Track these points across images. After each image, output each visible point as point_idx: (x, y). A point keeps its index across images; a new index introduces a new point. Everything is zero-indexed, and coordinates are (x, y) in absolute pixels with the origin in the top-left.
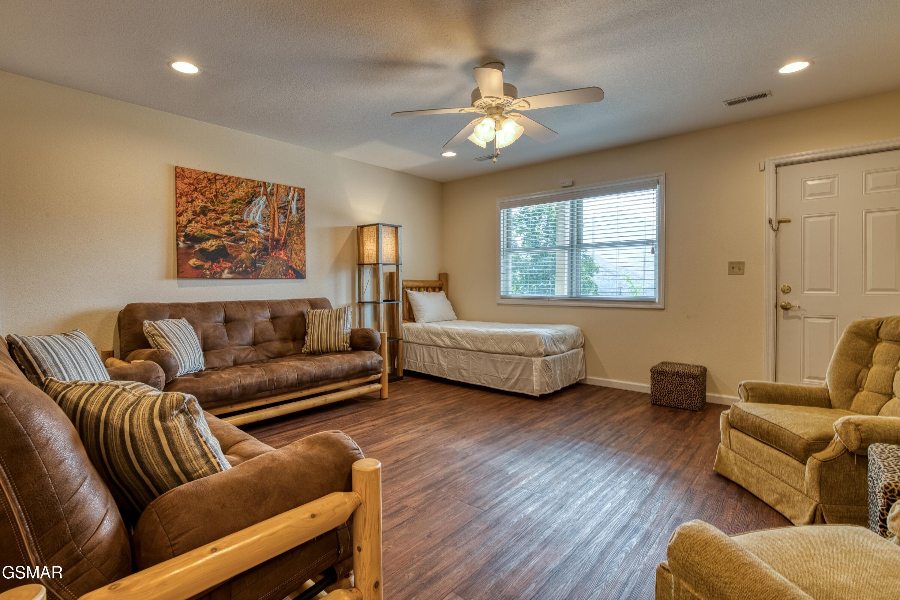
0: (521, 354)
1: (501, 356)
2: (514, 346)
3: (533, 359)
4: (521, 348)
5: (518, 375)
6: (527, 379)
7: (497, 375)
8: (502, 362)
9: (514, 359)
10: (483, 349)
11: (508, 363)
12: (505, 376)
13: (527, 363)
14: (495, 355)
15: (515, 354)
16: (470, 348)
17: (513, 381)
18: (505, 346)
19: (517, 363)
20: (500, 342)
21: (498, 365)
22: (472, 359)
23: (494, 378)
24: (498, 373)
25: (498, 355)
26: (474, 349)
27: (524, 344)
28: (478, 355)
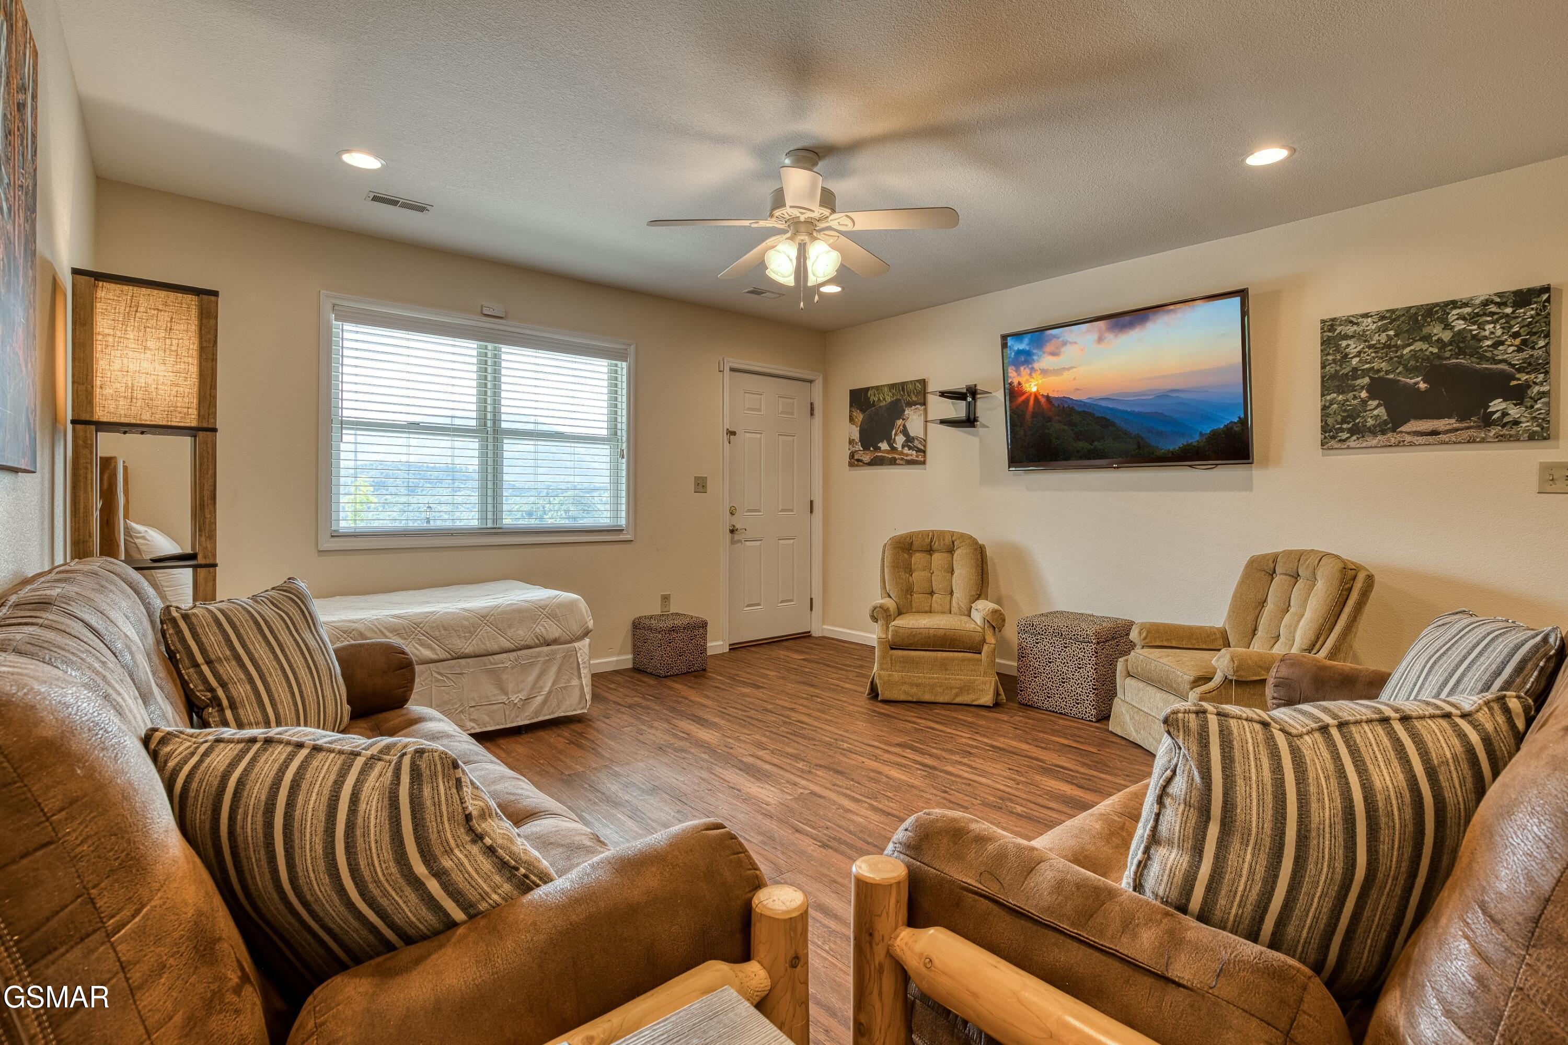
0: (555, 642)
1: (512, 656)
2: (540, 630)
3: (576, 645)
4: (554, 631)
5: (549, 684)
6: (565, 688)
7: (504, 698)
8: (513, 668)
9: (540, 654)
10: (469, 650)
11: (525, 668)
12: (522, 696)
13: (564, 657)
14: (495, 657)
15: (541, 645)
16: (434, 657)
17: (540, 699)
18: (522, 634)
19: (546, 662)
20: (510, 627)
21: (505, 677)
22: (438, 680)
23: (495, 707)
24: (506, 694)
25: (505, 655)
26: (444, 655)
27: (558, 621)
28: (452, 667)
